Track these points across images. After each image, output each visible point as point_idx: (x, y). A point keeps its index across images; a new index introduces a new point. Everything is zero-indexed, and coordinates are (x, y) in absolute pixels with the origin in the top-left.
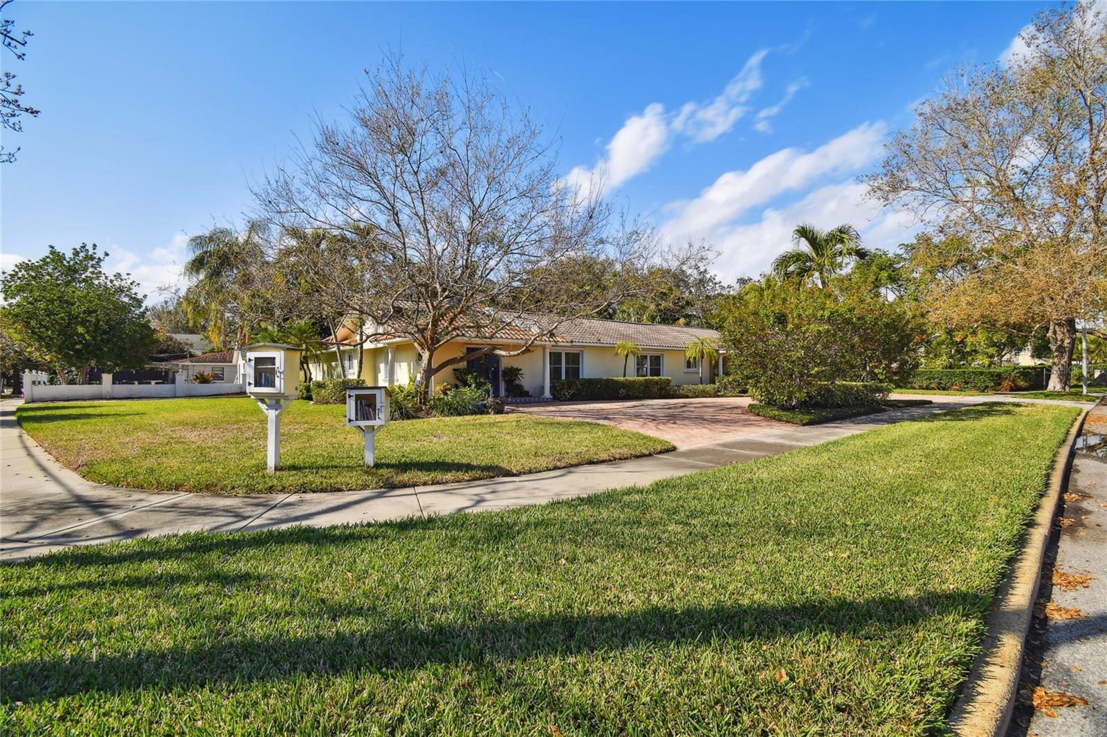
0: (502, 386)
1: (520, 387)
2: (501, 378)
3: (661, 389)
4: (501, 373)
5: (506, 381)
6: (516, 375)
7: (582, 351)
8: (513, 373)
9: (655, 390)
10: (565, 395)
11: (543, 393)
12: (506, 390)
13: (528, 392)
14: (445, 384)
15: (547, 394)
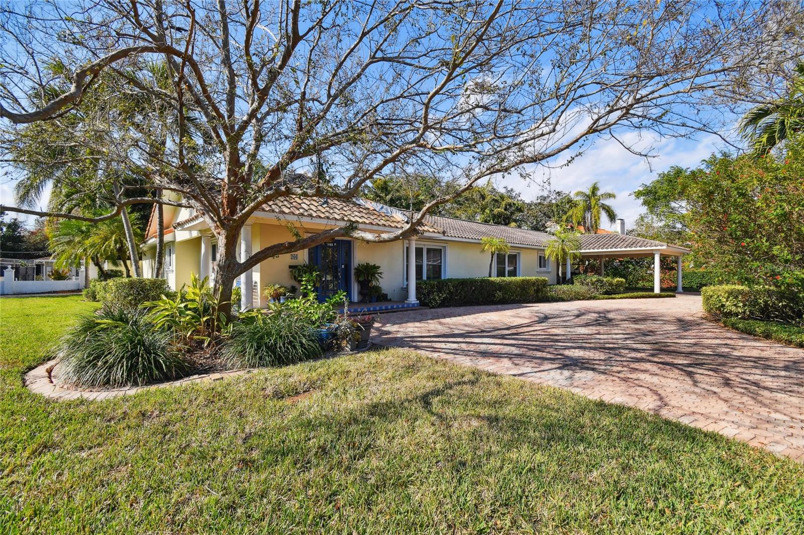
0: (355, 288)
1: (377, 289)
2: (353, 277)
3: (537, 291)
4: (353, 272)
5: (359, 282)
6: (373, 275)
7: (445, 247)
8: (369, 272)
9: (532, 291)
10: (435, 300)
11: (406, 296)
12: (360, 293)
13: (386, 295)
14: (277, 286)
15: (413, 298)
